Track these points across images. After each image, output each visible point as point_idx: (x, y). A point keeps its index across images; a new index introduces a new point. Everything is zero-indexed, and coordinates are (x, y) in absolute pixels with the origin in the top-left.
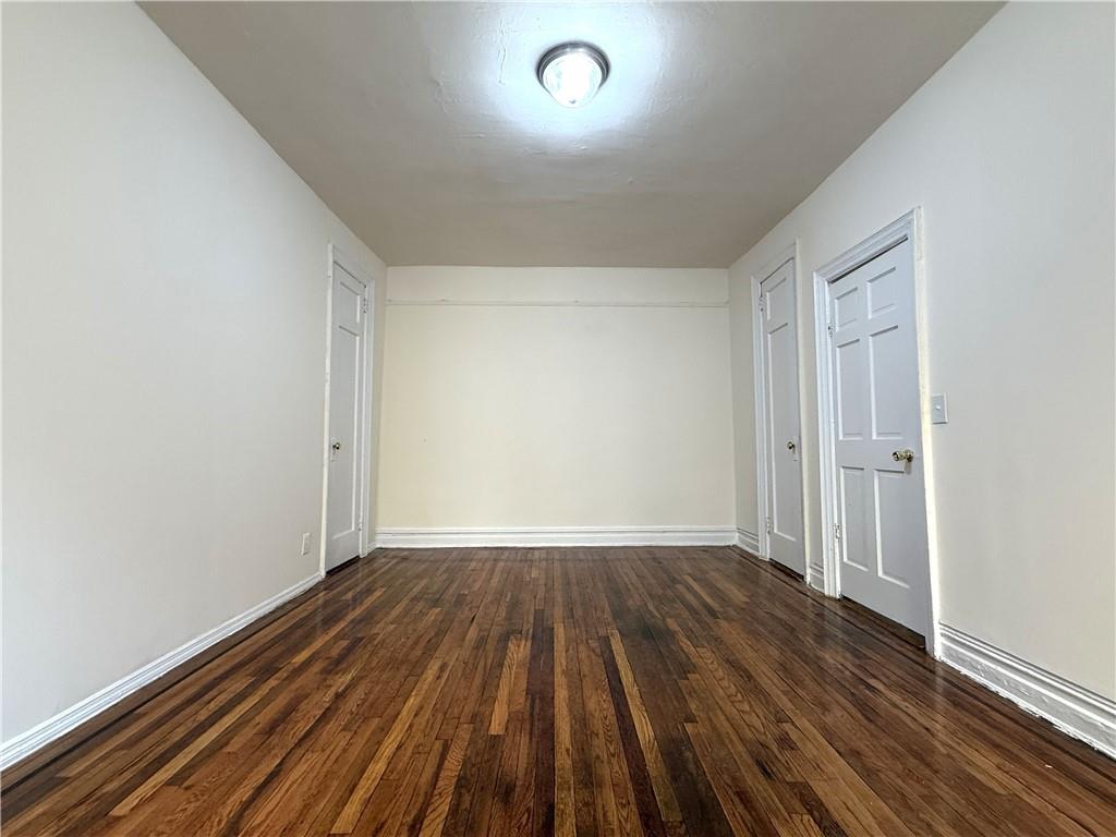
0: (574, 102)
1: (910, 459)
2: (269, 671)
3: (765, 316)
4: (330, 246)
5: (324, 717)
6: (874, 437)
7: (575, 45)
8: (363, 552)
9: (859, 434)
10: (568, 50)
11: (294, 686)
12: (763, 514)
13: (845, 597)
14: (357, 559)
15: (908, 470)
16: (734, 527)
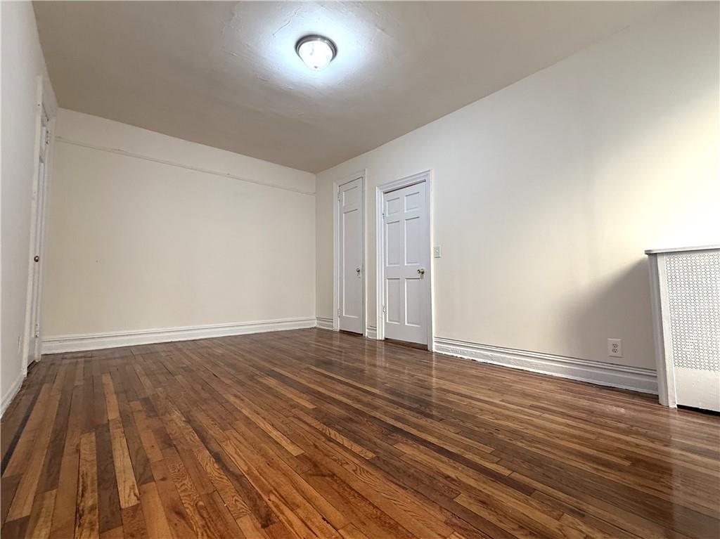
0: (316, 67)
1: (423, 273)
3: (341, 205)
6: (406, 264)
7: (324, 38)
9: (398, 263)
10: (319, 39)
12: (336, 307)
13: (387, 339)
14: (35, 363)
15: (422, 277)
16: (315, 317)
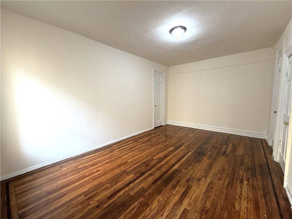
0: (178, 38)
2: (136, 141)
3: (279, 65)
4: (153, 69)
5: (136, 149)
8: (163, 124)
11: (137, 144)
13: (279, 163)
14: (162, 126)
16: (266, 134)
